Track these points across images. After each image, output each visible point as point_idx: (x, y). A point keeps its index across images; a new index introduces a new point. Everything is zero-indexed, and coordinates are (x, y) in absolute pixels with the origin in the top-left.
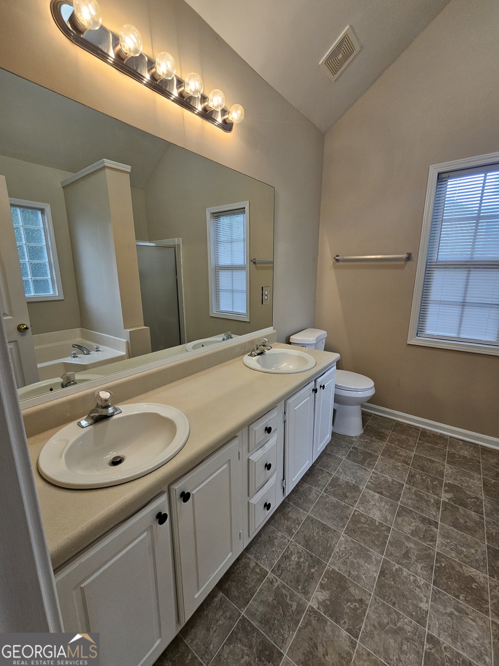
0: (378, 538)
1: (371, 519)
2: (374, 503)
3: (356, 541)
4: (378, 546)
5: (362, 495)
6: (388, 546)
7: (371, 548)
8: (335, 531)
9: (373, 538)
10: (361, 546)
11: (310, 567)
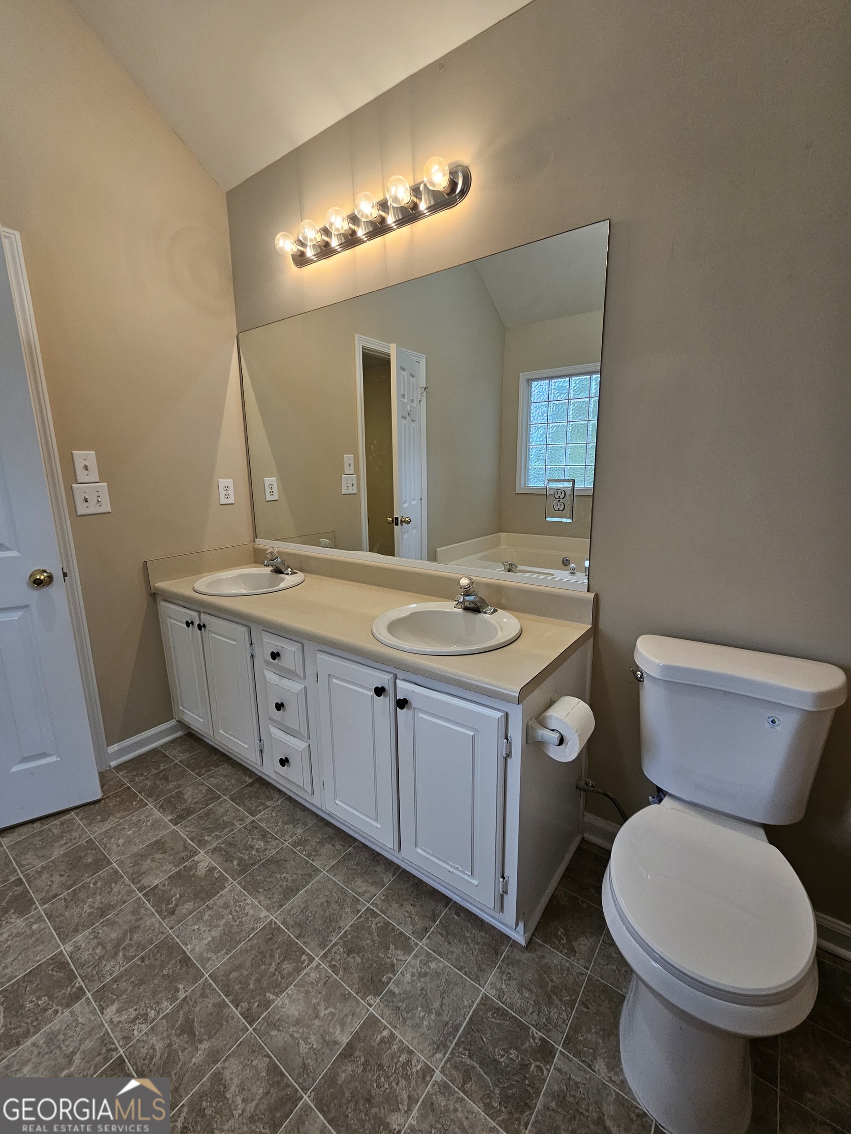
0: (240, 982)
1: (283, 986)
2: (322, 1013)
3: (251, 936)
4: (227, 974)
5: (349, 994)
6: (219, 995)
7: (229, 959)
8: (281, 906)
9: (245, 973)
10: (240, 941)
11: (241, 860)
